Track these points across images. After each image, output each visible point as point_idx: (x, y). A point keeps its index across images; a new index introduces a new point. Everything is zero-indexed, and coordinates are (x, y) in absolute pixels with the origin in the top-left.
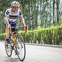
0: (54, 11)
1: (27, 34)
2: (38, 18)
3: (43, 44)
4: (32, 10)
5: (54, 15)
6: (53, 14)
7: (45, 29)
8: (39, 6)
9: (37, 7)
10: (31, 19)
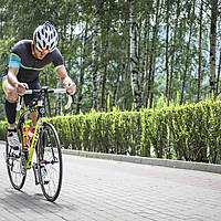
0: (213, 45)
1: (117, 122)
2: (157, 66)
3: (174, 160)
4: (135, 39)
5: (213, 59)
6: (211, 54)
7: (183, 107)
8: (163, 24)
9: (156, 29)
10: (134, 72)
